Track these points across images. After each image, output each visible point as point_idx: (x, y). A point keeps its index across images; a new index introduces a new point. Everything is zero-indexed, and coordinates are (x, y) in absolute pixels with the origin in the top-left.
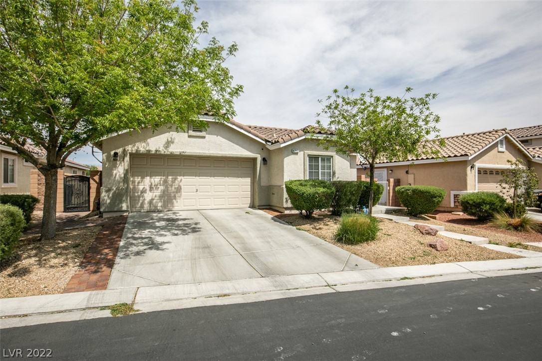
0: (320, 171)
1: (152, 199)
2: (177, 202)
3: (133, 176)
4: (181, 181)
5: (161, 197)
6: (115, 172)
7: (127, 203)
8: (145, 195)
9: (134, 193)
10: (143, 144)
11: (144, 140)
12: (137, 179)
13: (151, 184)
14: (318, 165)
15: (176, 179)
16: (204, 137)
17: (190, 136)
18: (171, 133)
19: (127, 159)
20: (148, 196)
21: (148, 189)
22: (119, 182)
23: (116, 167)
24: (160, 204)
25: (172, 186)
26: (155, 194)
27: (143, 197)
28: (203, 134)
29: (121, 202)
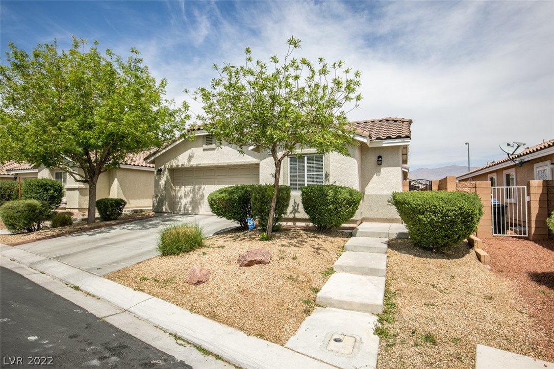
0: (306, 173)
1: (186, 205)
2: (201, 207)
3: (175, 186)
4: (204, 189)
5: (191, 202)
6: (160, 183)
7: (166, 206)
8: (182, 201)
9: (175, 199)
10: (176, 161)
11: (175, 157)
12: (177, 188)
13: (185, 193)
14: (304, 167)
15: (200, 188)
16: (214, 149)
17: (204, 150)
18: (192, 149)
19: (166, 173)
20: (184, 202)
21: (183, 196)
22: (162, 191)
23: (161, 179)
24: (190, 209)
25: (198, 193)
26: (187, 200)
27: (180, 202)
28: (213, 146)
29: (162, 206)
